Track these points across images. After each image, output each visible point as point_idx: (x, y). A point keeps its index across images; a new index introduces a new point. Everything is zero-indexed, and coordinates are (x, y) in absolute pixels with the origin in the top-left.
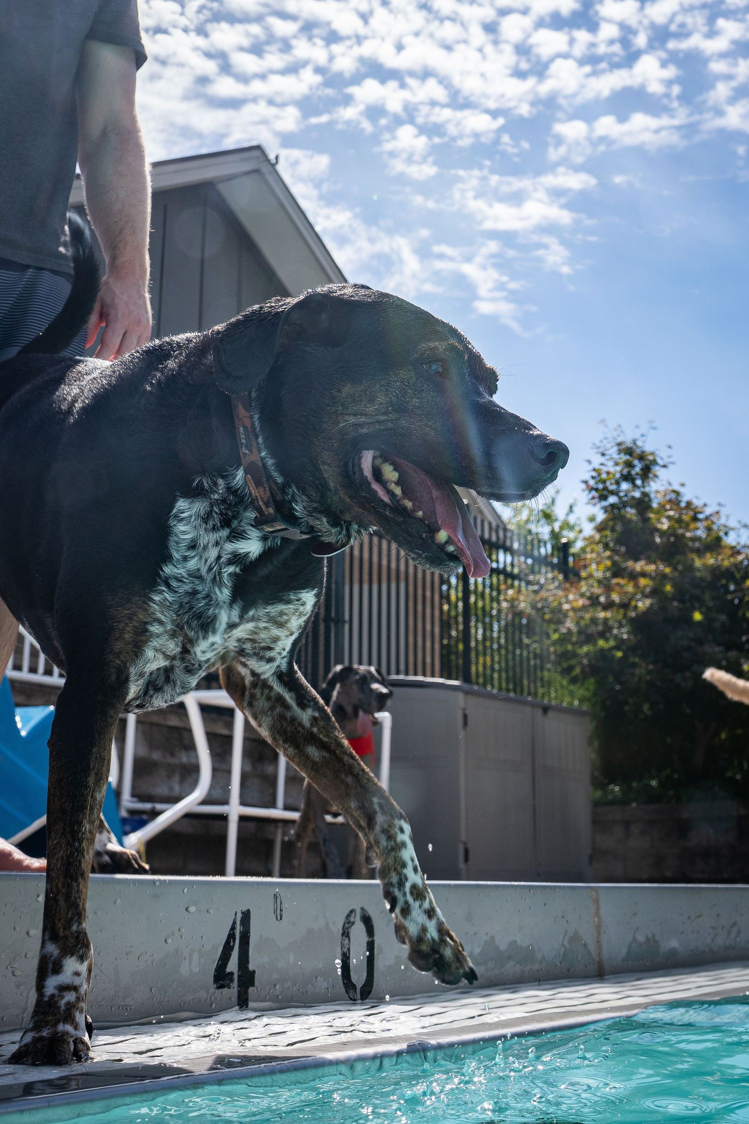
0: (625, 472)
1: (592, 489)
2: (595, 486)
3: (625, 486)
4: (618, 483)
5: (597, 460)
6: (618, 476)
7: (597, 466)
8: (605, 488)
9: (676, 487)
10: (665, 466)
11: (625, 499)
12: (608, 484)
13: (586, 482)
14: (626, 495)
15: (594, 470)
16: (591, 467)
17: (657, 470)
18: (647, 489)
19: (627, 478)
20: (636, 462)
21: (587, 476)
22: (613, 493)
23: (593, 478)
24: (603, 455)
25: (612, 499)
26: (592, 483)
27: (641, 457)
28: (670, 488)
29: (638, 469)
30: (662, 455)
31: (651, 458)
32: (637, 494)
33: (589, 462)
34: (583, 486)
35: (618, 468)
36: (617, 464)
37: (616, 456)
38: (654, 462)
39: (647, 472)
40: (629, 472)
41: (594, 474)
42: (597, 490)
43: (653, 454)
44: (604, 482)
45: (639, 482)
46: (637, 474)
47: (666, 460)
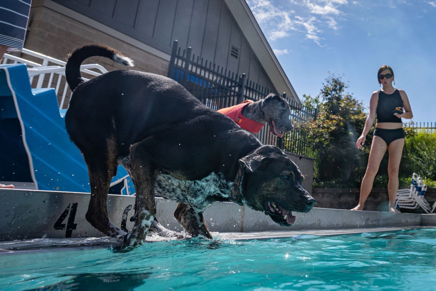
0: (334, 88)
1: (323, 93)
2: (325, 92)
3: (333, 92)
4: (331, 91)
5: (326, 84)
6: (331, 89)
7: (326, 85)
8: (327, 93)
9: (350, 94)
10: (346, 87)
11: (333, 97)
12: (329, 91)
13: (322, 90)
14: (333, 95)
15: (325, 86)
16: (324, 86)
17: (344, 88)
18: (340, 94)
19: (334, 90)
20: (338, 85)
21: (322, 88)
22: (329, 94)
23: (324, 89)
24: (328, 82)
25: (329, 96)
26: (324, 90)
27: (340, 84)
28: (348, 95)
29: (338, 87)
30: (346, 84)
31: (342, 84)
32: (337, 95)
33: (323, 84)
34: (321, 91)
35: (332, 87)
36: (332, 85)
37: (332, 83)
38: (343, 86)
39: (340, 89)
40: (335, 88)
41: (325, 88)
42: (325, 93)
43: (343, 83)
44: (328, 91)
45: (338, 92)
46: (338, 89)
47: (347, 86)
